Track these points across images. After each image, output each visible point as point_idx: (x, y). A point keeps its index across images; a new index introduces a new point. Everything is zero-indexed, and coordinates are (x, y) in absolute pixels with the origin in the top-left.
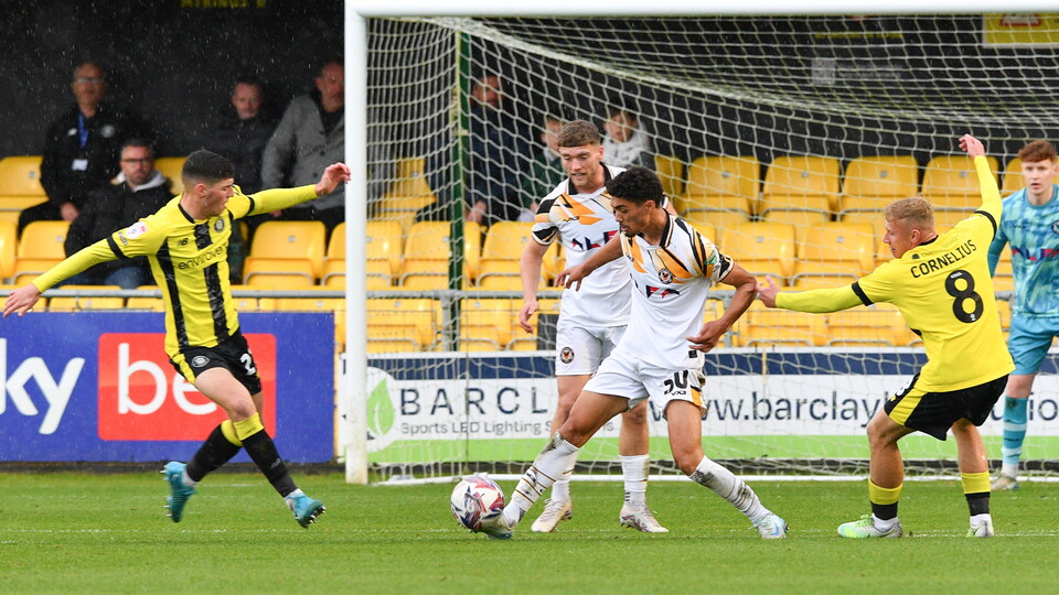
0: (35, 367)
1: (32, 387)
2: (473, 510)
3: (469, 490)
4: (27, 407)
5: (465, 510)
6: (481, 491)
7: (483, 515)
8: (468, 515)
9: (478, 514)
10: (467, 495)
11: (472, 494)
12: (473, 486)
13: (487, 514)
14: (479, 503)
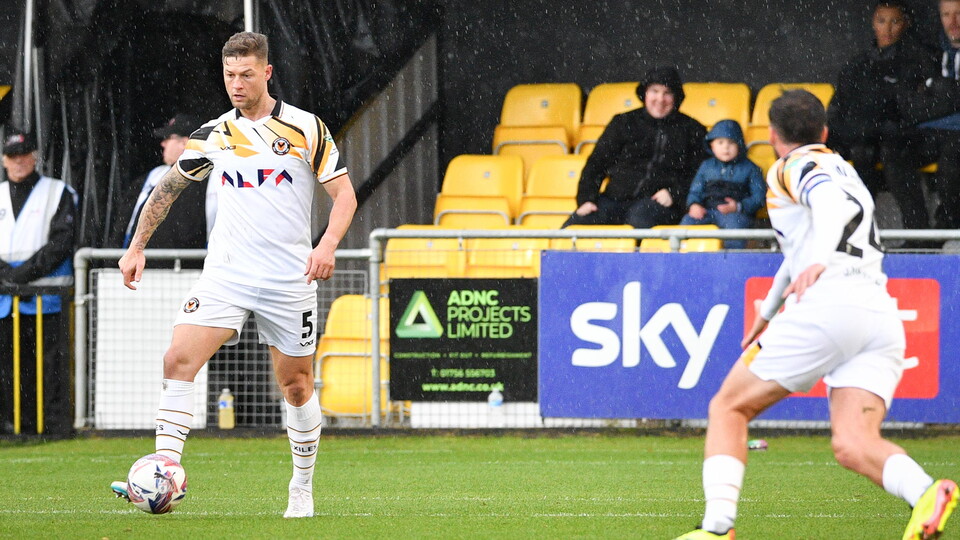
0: (673, 314)
1: (669, 336)
2: (165, 491)
3: (158, 469)
4: (664, 359)
5: (156, 492)
6: (172, 469)
7: (175, 496)
8: (159, 496)
9: (169, 495)
10: (158, 475)
11: (162, 473)
12: (161, 465)
13: (178, 495)
14: (171, 482)
